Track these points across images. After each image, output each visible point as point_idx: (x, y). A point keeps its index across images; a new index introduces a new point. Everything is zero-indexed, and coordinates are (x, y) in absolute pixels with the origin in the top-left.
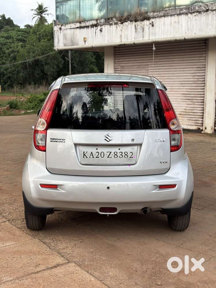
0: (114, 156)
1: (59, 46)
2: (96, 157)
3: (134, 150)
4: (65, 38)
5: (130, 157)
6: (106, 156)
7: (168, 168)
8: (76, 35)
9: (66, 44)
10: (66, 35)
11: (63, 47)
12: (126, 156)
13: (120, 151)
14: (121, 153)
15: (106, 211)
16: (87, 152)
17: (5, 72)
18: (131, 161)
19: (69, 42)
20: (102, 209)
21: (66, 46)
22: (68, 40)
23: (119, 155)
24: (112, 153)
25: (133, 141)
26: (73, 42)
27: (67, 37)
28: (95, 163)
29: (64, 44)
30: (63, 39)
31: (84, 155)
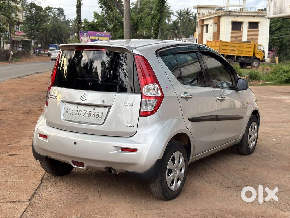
0: (89, 115)
1: (269, 14)
2: (75, 115)
3: (105, 111)
4: (275, 6)
5: (100, 118)
6: (82, 114)
7: (135, 132)
8: (284, 2)
9: (275, 12)
10: (276, 3)
11: (272, 15)
12: (97, 116)
13: (94, 111)
14: (94, 113)
15: (77, 165)
16: (70, 109)
17: (287, 43)
18: (99, 121)
19: (278, 10)
20: (74, 162)
21: (275, 14)
22: (277, 8)
23: (92, 114)
24: (88, 112)
25: (104, 102)
26: (281, 10)
27: (277, 5)
28: (72, 120)
29: (274, 12)
30: (274, 7)
31: (67, 111)
